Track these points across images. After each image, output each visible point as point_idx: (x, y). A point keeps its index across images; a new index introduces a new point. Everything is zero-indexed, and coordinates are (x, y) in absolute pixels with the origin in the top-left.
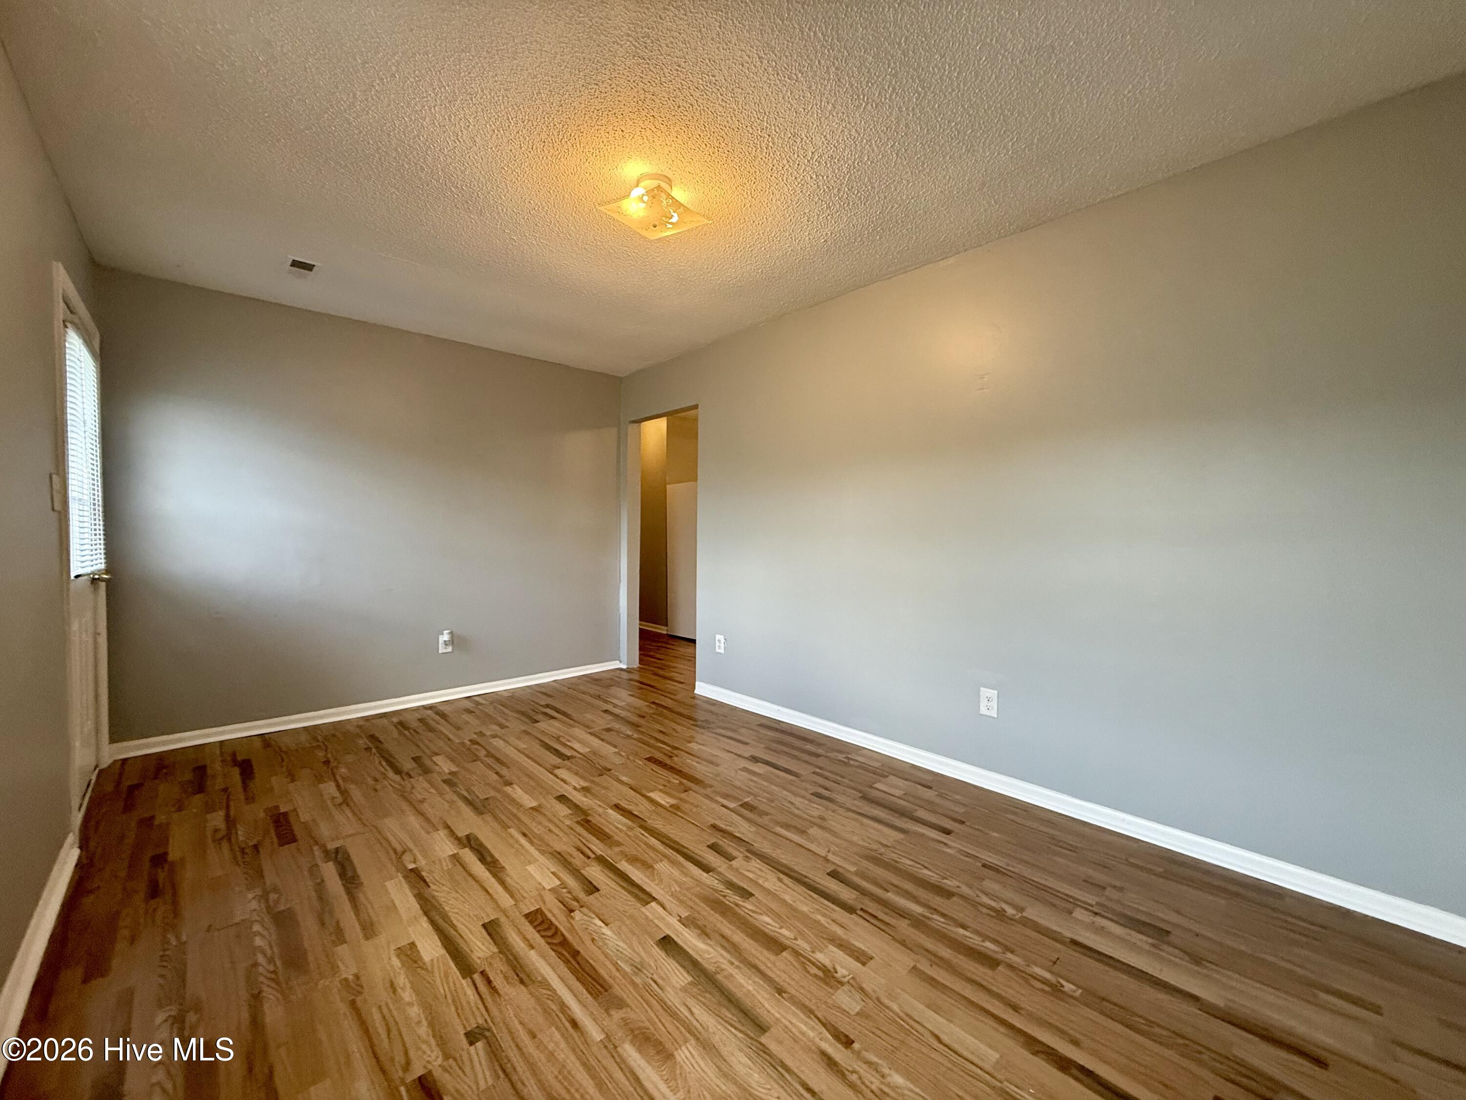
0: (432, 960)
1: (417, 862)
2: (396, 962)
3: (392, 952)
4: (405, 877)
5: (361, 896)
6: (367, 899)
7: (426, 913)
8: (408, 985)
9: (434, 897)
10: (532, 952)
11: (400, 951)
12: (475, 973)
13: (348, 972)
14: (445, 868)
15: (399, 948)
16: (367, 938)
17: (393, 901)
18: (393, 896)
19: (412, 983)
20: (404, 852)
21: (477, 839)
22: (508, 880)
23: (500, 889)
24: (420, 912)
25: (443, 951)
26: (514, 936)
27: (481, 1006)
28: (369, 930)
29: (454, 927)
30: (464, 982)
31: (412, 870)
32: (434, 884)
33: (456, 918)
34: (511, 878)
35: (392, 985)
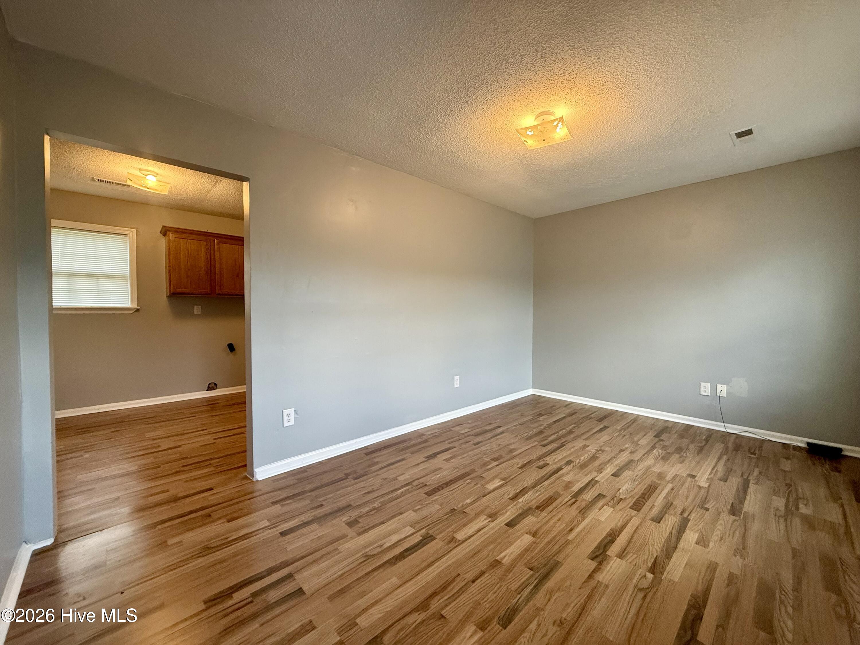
0: (695, 532)
1: (643, 574)
2: (711, 544)
3: (709, 549)
4: (662, 573)
5: (700, 588)
6: (698, 583)
7: (676, 547)
8: (714, 534)
9: (662, 550)
10: (656, 504)
11: (706, 546)
12: (684, 517)
13: (738, 561)
14: (635, 556)
15: (705, 547)
16: (717, 564)
17: (685, 567)
18: (682, 570)
19: (712, 535)
20: (641, 590)
21: (593, 552)
22: (620, 524)
23: (630, 525)
24: (677, 550)
25: (687, 531)
26: (654, 511)
27: (694, 511)
28: (712, 567)
29: (671, 533)
30: (691, 519)
31: (653, 573)
32: (653, 555)
33: (665, 535)
34: (618, 523)
35: (721, 540)
